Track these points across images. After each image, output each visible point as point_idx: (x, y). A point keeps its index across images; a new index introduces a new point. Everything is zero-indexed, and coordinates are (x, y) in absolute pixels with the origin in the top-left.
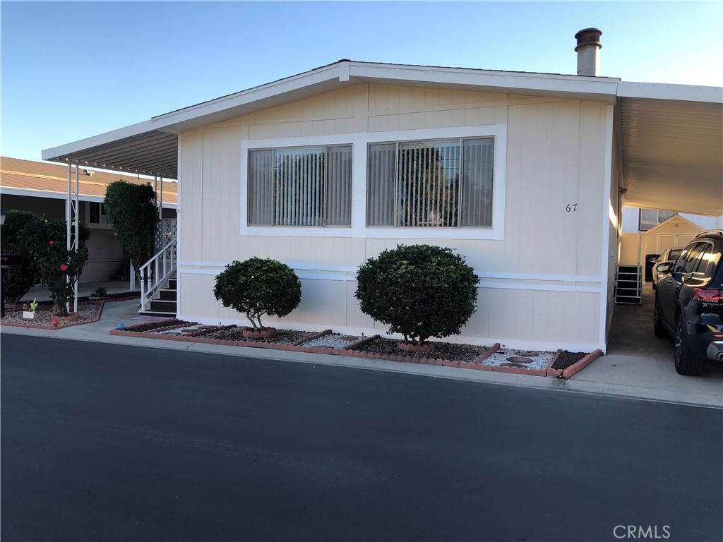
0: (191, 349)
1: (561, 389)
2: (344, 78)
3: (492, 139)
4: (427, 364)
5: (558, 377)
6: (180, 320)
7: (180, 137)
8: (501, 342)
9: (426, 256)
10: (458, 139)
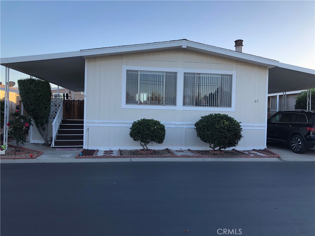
2: (184, 46)
3: (231, 76)
5: (277, 158)
7: (86, 60)
10: (219, 74)
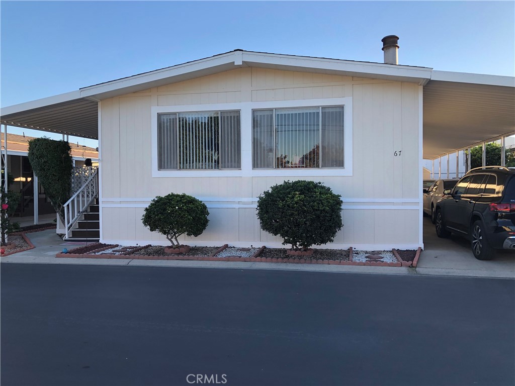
0: (131, 264)
1: (415, 274)
2: (238, 62)
3: (342, 107)
4: (317, 263)
5: (410, 267)
6: (103, 243)
7: (99, 104)
8: (353, 246)
9: (310, 188)
10: (319, 107)
